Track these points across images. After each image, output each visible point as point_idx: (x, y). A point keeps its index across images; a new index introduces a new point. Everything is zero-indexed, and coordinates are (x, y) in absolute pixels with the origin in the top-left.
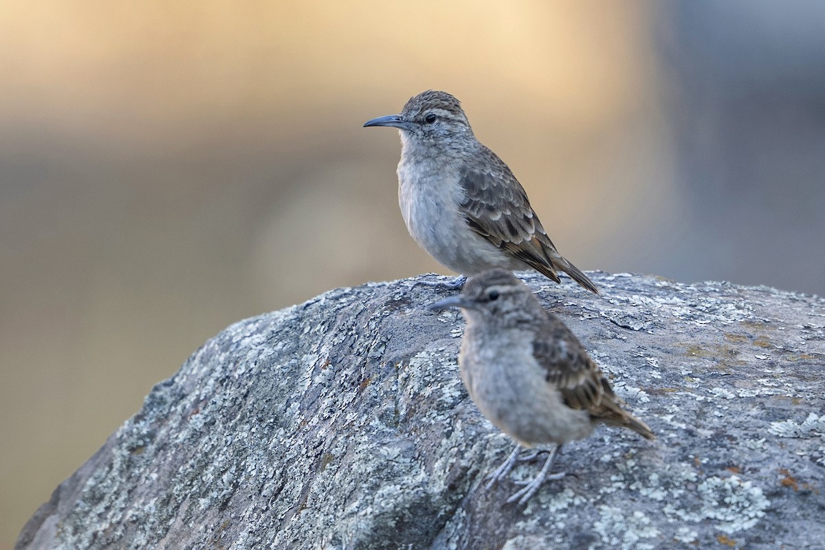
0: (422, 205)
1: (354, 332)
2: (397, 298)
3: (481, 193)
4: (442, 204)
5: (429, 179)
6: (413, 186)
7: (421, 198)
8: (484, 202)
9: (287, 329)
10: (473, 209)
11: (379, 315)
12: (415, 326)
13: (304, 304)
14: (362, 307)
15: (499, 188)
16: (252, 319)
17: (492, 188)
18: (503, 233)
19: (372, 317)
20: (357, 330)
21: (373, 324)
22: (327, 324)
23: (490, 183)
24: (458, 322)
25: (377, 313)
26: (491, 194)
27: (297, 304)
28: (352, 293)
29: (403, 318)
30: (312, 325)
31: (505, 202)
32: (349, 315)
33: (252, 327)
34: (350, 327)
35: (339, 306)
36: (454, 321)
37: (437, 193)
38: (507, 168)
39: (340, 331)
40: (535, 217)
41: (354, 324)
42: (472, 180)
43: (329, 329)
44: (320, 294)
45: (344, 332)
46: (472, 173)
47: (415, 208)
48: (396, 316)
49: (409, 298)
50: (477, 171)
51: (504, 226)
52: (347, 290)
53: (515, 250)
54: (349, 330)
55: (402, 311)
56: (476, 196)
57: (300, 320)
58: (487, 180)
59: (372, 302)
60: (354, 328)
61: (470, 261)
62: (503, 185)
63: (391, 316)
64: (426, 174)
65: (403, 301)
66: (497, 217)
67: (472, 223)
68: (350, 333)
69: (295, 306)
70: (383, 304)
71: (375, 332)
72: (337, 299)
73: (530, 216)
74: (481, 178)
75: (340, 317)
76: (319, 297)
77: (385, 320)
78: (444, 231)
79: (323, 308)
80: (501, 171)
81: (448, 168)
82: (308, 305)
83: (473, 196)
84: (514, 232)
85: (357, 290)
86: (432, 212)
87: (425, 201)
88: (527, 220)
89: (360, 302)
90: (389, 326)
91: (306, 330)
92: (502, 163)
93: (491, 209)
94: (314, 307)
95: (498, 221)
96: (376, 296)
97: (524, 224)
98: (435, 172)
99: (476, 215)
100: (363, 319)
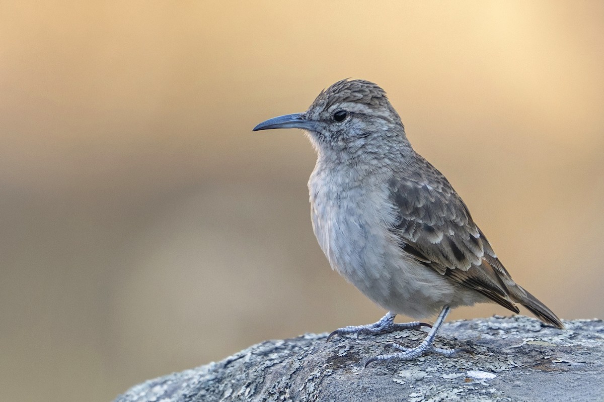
0: (343, 228)
1: (287, 396)
2: (342, 353)
3: (416, 211)
4: (366, 226)
5: (350, 193)
6: (331, 203)
7: (341, 217)
8: (421, 222)
9: (203, 392)
10: (407, 231)
11: (319, 374)
12: (364, 389)
13: (225, 361)
14: (297, 365)
15: (438, 204)
16: (158, 380)
17: (429, 204)
18: (446, 258)
19: (310, 377)
20: (291, 393)
21: (311, 387)
22: (253, 386)
23: (426, 198)
24: (419, 383)
25: (316, 373)
26: (428, 212)
27: (215, 360)
28: (285, 346)
29: (349, 379)
30: (235, 388)
31: (446, 221)
32: (281, 375)
33: (159, 390)
34: (282, 390)
35: (268, 363)
36: (413, 382)
37: (360, 211)
38: (445, 179)
39: (271, 394)
40: (482, 236)
41: (287, 386)
42: (405, 195)
43: (256, 392)
44: (245, 347)
45: (275, 397)
46: (404, 187)
47: (334, 231)
48: (340, 377)
49: (357, 353)
50: (409, 184)
51: (448, 250)
52: (279, 343)
53: (464, 278)
54: (281, 393)
55: (348, 369)
56: (411, 215)
57: (219, 380)
58: (423, 194)
59: (310, 358)
60: (287, 391)
61: (406, 296)
62: (443, 199)
63: (334, 376)
64: (345, 188)
65: (349, 356)
66: (438, 239)
67: (408, 248)
68: (282, 398)
69: (213, 363)
70: (324, 360)
71: (313, 396)
72: (266, 354)
73: (477, 236)
74: (415, 192)
75: (269, 377)
76: (243, 352)
77: (326, 381)
78: (373, 259)
79: (248, 366)
80: (439, 182)
81: (372, 179)
82: (229, 362)
83: (406, 215)
84: (460, 256)
85: (291, 344)
86: (356, 237)
87: (346, 222)
88: (474, 240)
89: (294, 358)
90: (332, 389)
91: (227, 394)
92: (439, 173)
93: (430, 230)
94: (236, 365)
95: (441, 244)
96: (315, 351)
97: (470, 246)
98: (356, 184)
99: (413, 238)
100: (298, 379)
